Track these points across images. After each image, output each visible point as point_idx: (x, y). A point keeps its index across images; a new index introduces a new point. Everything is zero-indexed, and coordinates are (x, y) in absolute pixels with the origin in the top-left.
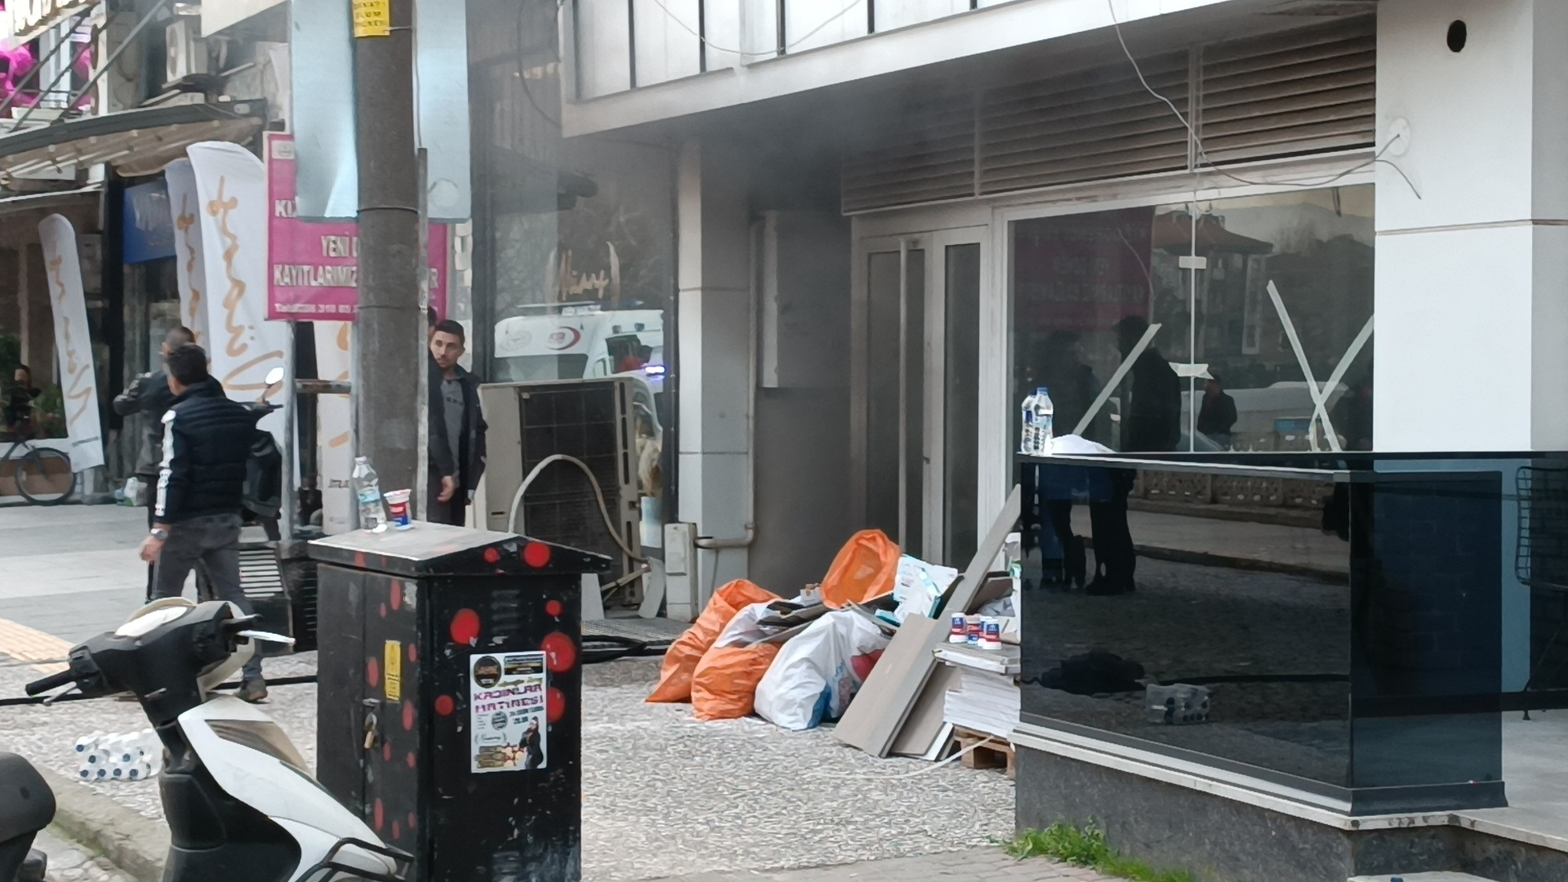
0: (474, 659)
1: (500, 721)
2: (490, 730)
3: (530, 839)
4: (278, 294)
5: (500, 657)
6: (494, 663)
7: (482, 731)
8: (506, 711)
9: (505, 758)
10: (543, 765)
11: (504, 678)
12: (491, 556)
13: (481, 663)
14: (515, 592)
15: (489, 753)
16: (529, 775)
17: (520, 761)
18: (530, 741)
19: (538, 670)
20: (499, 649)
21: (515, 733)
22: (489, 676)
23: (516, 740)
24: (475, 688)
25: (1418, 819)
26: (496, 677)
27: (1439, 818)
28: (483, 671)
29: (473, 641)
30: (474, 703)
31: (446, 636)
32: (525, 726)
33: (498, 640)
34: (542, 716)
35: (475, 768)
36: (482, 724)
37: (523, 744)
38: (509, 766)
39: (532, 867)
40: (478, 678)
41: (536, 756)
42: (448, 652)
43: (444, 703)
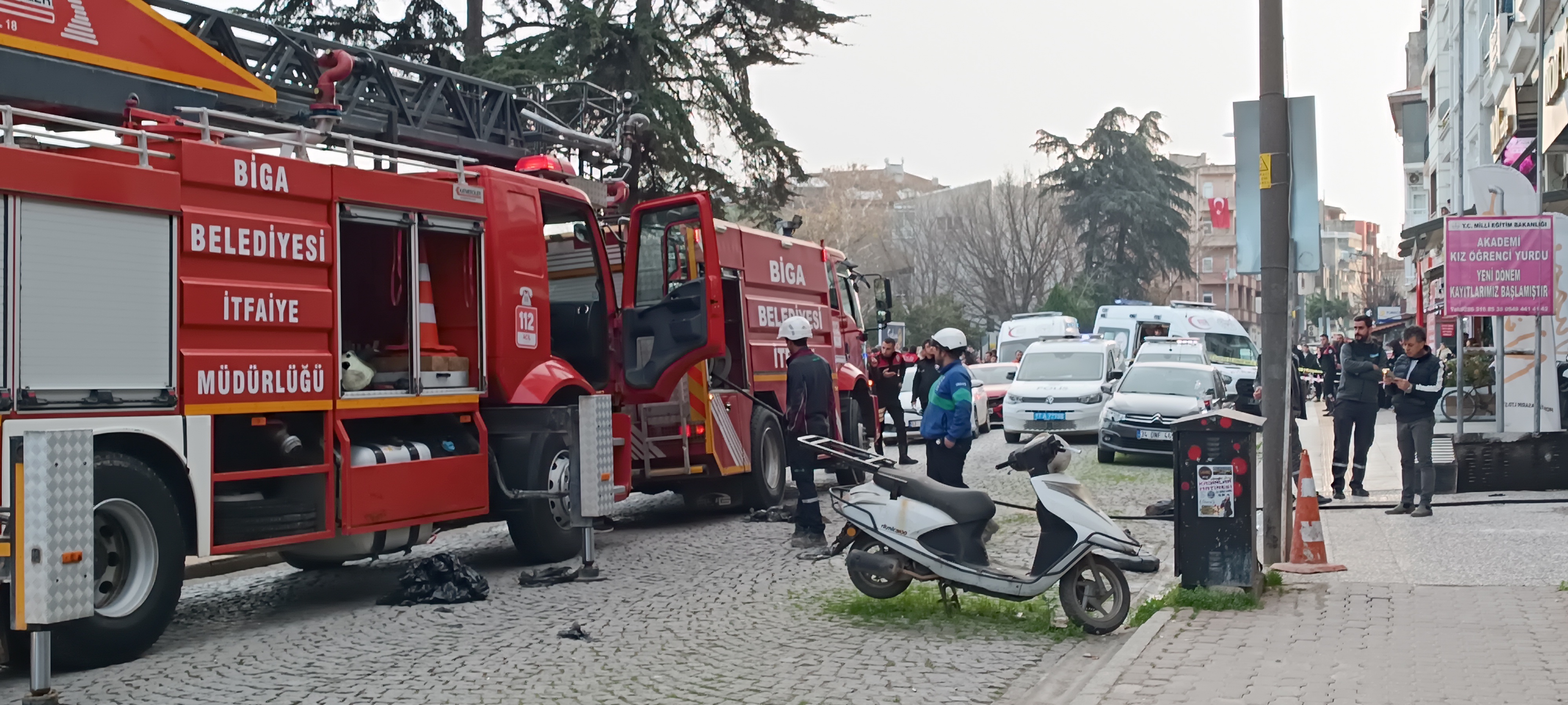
0: (1199, 467)
1: (1211, 495)
2: (1207, 499)
3: (1226, 547)
5: (1211, 467)
6: (1208, 469)
7: (1203, 499)
8: (1214, 491)
9: (1214, 511)
10: (1232, 516)
11: (1213, 476)
12: (1203, 423)
13: (1202, 469)
14: (1218, 439)
15: (1206, 509)
16: (1225, 520)
17: (1221, 513)
18: (1226, 504)
19: (1229, 473)
20: (1210, 463)
21: (1219, 500)
22: (1206, 474)
23: (1220, 504)
24: (1199, 479)
26: (1210, 476)
28: (1203, 472)
29: (1198, 459)
30: (1199, 487)
31: (1186, 457)
32: (1223, 498)
33: (1210, 460)
34: (1232, 495)
35: (1200, 515)
36: (1203, 496)
37: (1222, 506)
38: (1216, 515)
39: (1227, 560)
40: (1201, 476)
41: (1229, 512)
42: (1186, 464)
43: (1185, 485)
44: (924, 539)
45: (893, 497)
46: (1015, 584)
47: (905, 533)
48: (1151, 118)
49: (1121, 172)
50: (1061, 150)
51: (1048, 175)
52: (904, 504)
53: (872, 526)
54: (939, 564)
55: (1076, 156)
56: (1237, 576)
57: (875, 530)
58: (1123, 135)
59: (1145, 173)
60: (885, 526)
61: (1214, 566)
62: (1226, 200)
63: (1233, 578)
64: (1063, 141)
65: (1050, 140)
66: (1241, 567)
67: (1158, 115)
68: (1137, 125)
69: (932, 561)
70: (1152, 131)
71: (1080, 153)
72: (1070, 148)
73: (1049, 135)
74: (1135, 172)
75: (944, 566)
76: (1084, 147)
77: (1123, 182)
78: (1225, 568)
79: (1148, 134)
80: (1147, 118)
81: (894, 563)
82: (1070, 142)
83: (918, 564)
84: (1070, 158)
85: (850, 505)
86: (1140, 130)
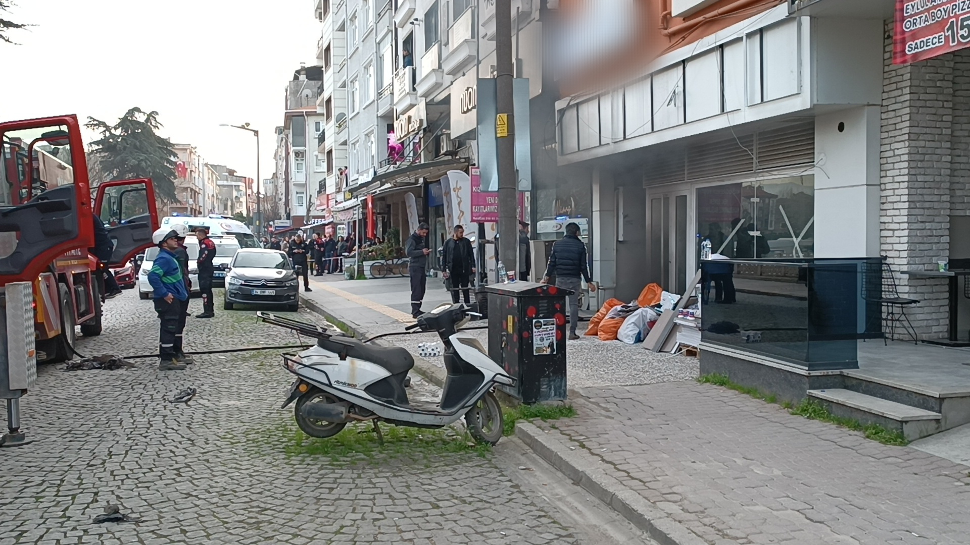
0: (534, 321)
1: (542, 340)
2: (539, 342)
3: (551, 374)
4: (474, 214)
5: (542, 320)
6: (540, 322)
7: (536, 342)
8: (544, 336)
9: (544, 350)
10: (555, 353)
11: (543, 327)
12: (539, 290)
13: (536, 322)
14: (546, 301)
15: (539, 349)
16: (551, 354)
17: (548, 351)
18: (551, 346)
19: (553, 324)
20: (541, 318)
21: (546, 343)
22: (539, 326)
23: (547, 346)
24: (535, 330)
26: (541, 326)
28: (537, 324)
29: (534, 316)
30: (534, 334)
31: (526, 315)
32: (549, 341)
33: (541, 315)
34: (554, 338)
35: (535, 354)
36: (537, 340)
37: (549, 346)
38: (545, 353)
39: (552, 383)
40: (535, 327)
41: (553, 350)
42: (526, 319)
43: (525, 334)
44: (369, 389)
45: (343, 358)
46: (439, 417)
47: (354, 386)
52: (352, 363)
53: (327, 382)
56: (558, 393)
57: (330, 385)
60: (338, 382)
61: (544, 388)
63: (555, 395)
66: (560, 387)
69: (377, 406)
75: (386, 408)
78: (550, 389)
81: (343, 409)
83: (361, 408)
85: (305, 366)
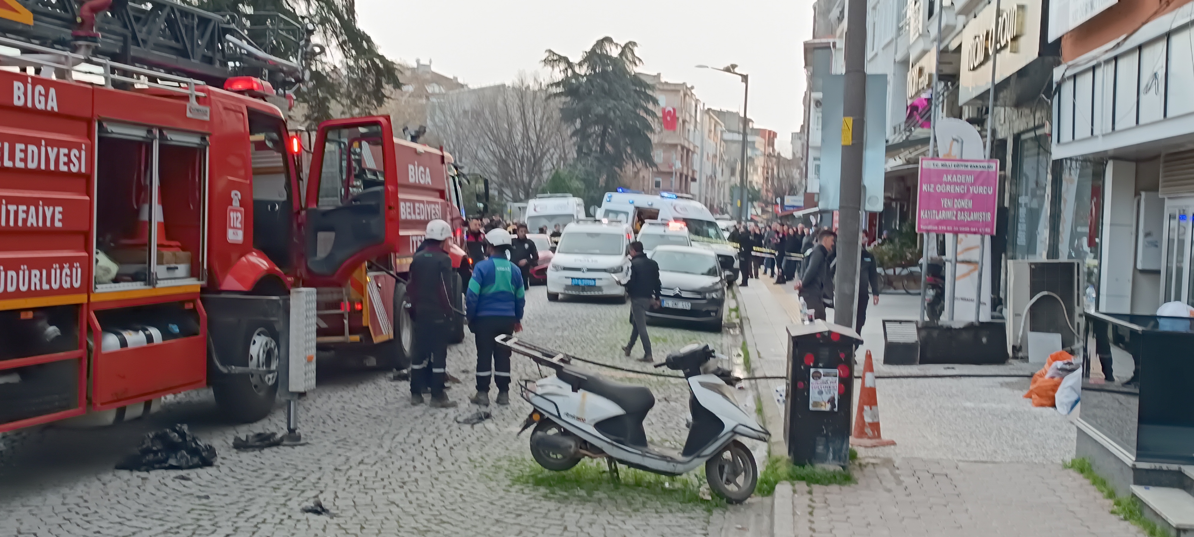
0: (812, 370)
1: (821, 393)
2: (817, 395)
3: (830, 434)
5: (821, 371)
6: (819, 372)
7: (814, 396)
8: (823, 389)
9: (822, 406)
10: (836, 409)
11: (822, 378)
12: (818, 336)
13: (814, 372)
14: (828, 349)
15: (816, 404)
16: (831, 412)
17: (827, 407)
18: (831, 401)
19: (836, 376)
20: (821, 368)
21: (826, 397)
22: (817, 376)
23: (827, 400)
24: (812, 380)
25: (1164, 467)
26: (820, 378)
27: (1174, 467)
28: (815, 375)
29: (812, 364)
30: (811, 386)
31: (802, 362)
32: (830, 395)
33: (821, 365)
34: (836, 393)
35: (811, 408)
36: (814, 393)
37: (829, 401)
38: (823, 409)
39: (831, 444)
40: (813, 378)
41: (833, 406)
42: (802, 367)
43: (800, 385)
44: (601, 425)
45: (575, 390)
46: (671, 464)
47: (583, 420)
48: (629, 47)
49: (606, 86)
50: (562, 66)
51: (552, 85)
52: (584, 396)
53: (557, 414)
54: (611, 446)
55: (574, 71)
56: (837, 457)
57: (559, 417)
58: (610, 58)
59: (624, 87)
60: (567, 414)
61: (820, 449)
62: (674, 110)
63: (834, 458)
64: (566, 60)
65: (555, 58)
66: (840, 450)
67: (635, 44)
68: (619, 50)
69: (606, 444)
70: (630, 56)
71: (577, 70)
72: (570, 65)
73: (554, 54)
74: (617, 86)
75: (615, 448)
76: (580, 64)
77: (608, 94)
78: (828, 450)
79: (627, 58)
80: (626, 45)
81: (572, 444)
82: (571, 61)
83: (592, 445)
84: (570, 72)
85: (536, 395)
86: (622, 54)
